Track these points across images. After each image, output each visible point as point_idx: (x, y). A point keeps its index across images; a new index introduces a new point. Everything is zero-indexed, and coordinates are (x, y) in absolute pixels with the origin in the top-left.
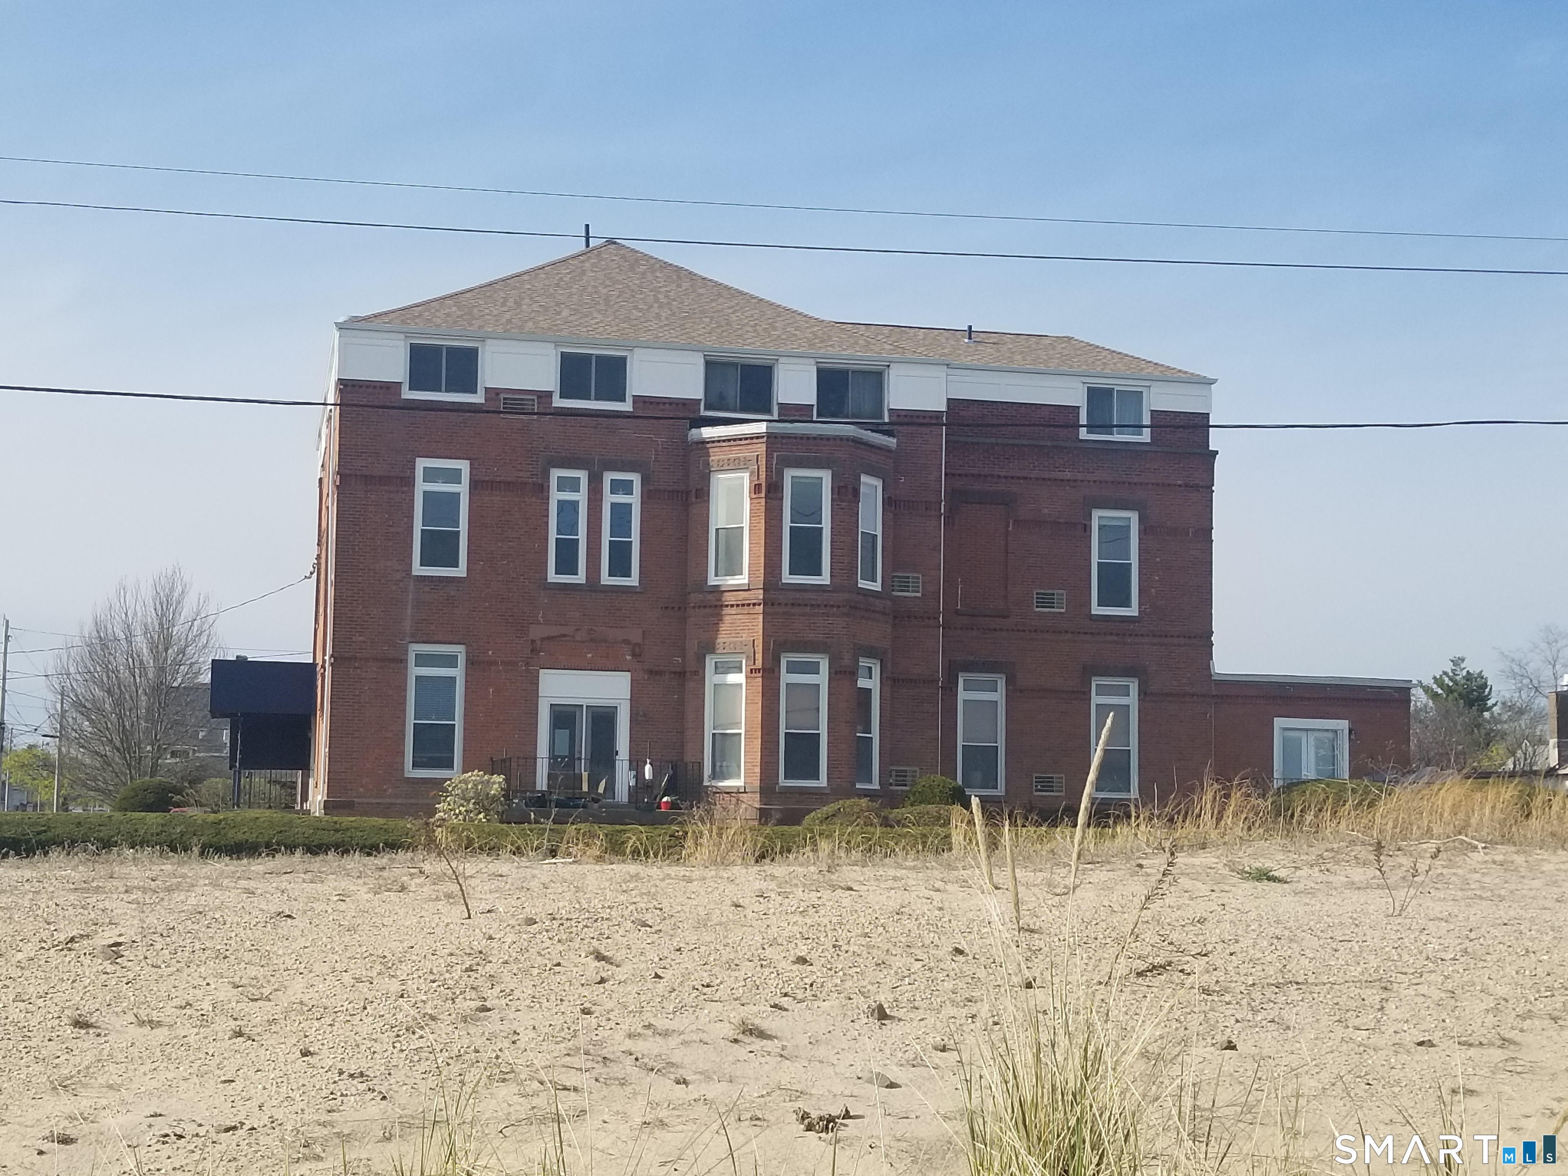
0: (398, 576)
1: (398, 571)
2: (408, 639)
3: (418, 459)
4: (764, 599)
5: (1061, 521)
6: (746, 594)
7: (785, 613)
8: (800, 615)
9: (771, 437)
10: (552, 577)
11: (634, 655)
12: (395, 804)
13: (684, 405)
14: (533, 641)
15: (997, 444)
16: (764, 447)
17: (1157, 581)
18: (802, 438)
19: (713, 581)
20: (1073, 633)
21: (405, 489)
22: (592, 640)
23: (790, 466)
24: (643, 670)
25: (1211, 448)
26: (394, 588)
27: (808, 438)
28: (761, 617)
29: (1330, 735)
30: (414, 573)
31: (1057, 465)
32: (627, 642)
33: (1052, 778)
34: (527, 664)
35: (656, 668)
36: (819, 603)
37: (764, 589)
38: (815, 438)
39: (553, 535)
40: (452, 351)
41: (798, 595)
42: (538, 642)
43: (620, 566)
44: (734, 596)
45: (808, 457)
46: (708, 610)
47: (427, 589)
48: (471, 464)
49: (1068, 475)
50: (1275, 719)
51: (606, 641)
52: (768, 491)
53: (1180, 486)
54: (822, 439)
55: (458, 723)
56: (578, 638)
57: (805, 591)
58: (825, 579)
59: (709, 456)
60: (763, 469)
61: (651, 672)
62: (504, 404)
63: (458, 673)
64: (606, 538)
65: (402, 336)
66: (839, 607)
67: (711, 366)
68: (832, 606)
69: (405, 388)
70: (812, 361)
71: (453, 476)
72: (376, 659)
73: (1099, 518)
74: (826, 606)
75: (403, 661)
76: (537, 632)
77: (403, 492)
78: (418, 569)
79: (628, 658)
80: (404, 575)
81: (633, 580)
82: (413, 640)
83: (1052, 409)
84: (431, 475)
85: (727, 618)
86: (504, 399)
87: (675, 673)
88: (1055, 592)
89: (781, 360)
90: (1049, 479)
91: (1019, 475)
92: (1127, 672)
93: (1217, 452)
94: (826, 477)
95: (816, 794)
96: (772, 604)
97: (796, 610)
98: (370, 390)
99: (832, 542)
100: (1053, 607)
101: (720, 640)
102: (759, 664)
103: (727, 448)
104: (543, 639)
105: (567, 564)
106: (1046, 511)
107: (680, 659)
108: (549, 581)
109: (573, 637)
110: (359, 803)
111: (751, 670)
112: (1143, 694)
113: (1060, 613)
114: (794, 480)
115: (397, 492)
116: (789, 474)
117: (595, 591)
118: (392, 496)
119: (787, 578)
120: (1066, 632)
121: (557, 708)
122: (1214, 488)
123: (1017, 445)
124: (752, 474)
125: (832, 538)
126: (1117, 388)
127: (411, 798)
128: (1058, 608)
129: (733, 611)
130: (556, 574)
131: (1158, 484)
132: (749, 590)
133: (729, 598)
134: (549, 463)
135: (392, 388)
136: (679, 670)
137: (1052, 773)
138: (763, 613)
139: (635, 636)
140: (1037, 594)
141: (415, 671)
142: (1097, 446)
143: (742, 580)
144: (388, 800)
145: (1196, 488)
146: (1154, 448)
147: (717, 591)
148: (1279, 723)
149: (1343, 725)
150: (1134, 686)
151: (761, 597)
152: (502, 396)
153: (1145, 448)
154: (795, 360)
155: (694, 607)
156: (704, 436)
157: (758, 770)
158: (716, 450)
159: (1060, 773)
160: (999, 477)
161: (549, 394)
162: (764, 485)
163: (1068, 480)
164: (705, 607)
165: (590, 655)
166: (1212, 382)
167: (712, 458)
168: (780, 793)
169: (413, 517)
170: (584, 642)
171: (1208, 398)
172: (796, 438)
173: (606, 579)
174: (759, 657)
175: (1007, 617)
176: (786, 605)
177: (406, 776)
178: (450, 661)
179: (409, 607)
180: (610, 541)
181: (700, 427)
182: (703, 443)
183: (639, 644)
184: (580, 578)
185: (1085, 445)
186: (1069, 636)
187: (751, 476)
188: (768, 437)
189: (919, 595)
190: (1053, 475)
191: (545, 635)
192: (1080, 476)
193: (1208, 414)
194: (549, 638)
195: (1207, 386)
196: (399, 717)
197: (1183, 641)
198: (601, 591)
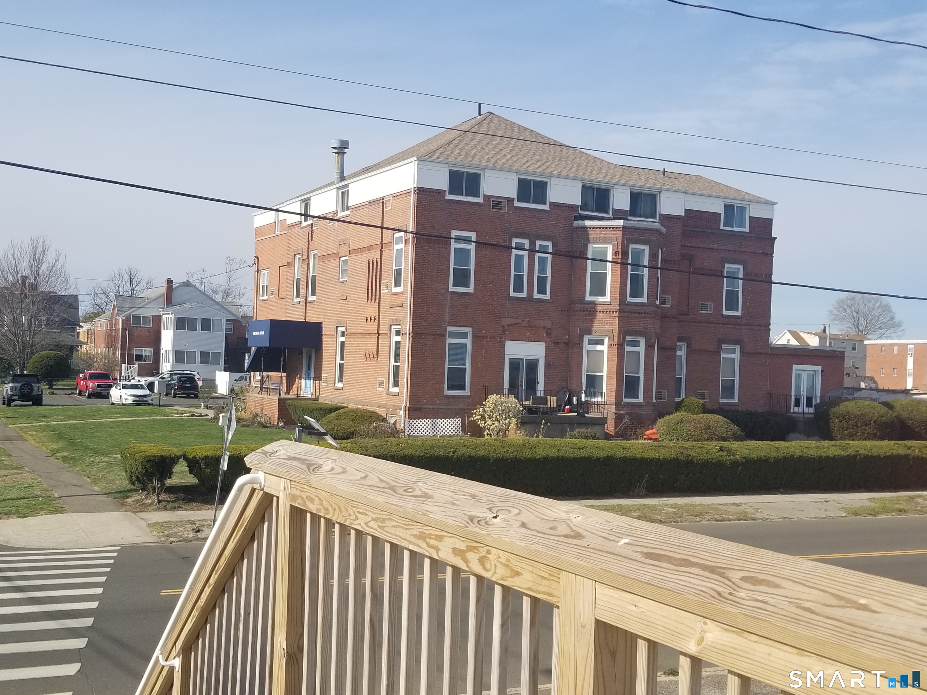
0: (443, 292)
1: (443, 289)
2: (447, 324)
3: (452, 231)
4: (619, 310)
5: (712, 269)
6: (609, 306)
7: (628, 317)
8: (634, 318)
9: (624, 227)
10: (512, 294)
11: (547, 334)
12: (441, 408)
13: (572, 207)
14: (503, 326)
15: (688, 230)
16: (621, 233)
17: (750, 299)
18: (637, 229)
19: (588, 298)
20: (715, 323)
21: (446, 246)
22: (530, 326)
23: (632, 243)
24: (551, 341)
25: (773, 236)
26: (441, 297)
27: (640, 229)
28: (617, 318)
29: (812, 373)
30: (450, 290)
31: (712, 242)
32: (545, 327)
33: (704, 393)
34: (500, 338)
35: (557, 341)
36: (642, 312)
37: (619, 304)
38: (642, 229)
39: (513, 273)
40: (468, 174)
41: (633, 307)
42: (506, 327)
43: (542, 290)
44: (602, 307)
45: (640, 239)
46: (585, 313)
47: (456, 299)
48: (476, 235)
49: (715, 246)
50: (794, 365)
51: (535, 327)
52: (622, 255)
53: (760, 253)
54: (645, 230)
55: (468, 367)
56: (523, 325)
57: (637, 305)
58: (644, 300)
59: (589, 235)
60: (620, 243)
61: (554, 343)
62: (493, 204)
63: (468, 342)
64: (536, 275)
65: (447, 166)
66: (650, 314)
67: (585, 188)
68: (647, 313)
69: (447, 193)
70: (628, 188)
71: (467, 240)
72: (432, 335)
73: (727, 268)
74: (645, 313)
75: (444, 336)
76: (505, 322)
77: (446, 248)
78: (452, 289)
79: (545, 335)
80: (445, 291)
81: (547, 296)
82: (449, 325)
83: (710, 214)
84: (458, 239)
85: (598, 317)
86: (493, 201)
87: (565, 343)
88: (709, 303)
89: (616, 187)
90: (708, 248)
91: (696, 246)
92: (736, 342)
93: (776, 238)
94: (646, 248)
95: (638, 406)
96: (622, 312)
97: (633, 315)
98: (431, 194)
99: (648, 281)
100: (707, 311)
101: (594, 329)
102: (616, 341)
103: (599, 232)
104: (507, 325)
105: (518, 288)
106: (706, 264)
107: (567, 336)
108: (511, 295)
109: (521, 324)
110: (424, 408)
111: (611, 344)
112: (742, 353)
113: (710, 314)
114: (633, 250)
115: (443, 248)
116: (632, 246)
117: (531, 301)
118: (441, 249)
119: (629, 299)
120: (712, 323)
121: (513, 360)
122: (773, 255)
123: (695, 231)
124: (613, 246)
125: (648, 280)
126: (736, 205)
127: (447, 405)
128: (709, 311)
129: (601, 313)
130: (514, 292)
131: (751, 252)
132: (611, 304)
133: (599, 308)
134: (512, 235)
135: (441, 192)
136: (567, 341)
137: (704, 390)
138: (619, 317)
139: (548, 324)
140: (701, 304)
141: (449, 340)
142: (729, 233)
143: (607, 298)
144: (437, 407)
145: (767, 254)
146: (751, 235)
147: (593, 304)
148: (795, 367)
149: (819, 368)
150: (738, 349)
151: (618, 308)
152: (492, 199)
153: (747, 235)
154: (621, 187)
155: (577, 311)
156: (586, 225)
157: (614, 394)
158: (592, 232)
159: (707, 390)
160: (687, 246)
161: (513, 199)
162: (620, 252)
163: (716, 249)
164: (584, 311)
165: (528, 334)
166: (773, 204)
167: (590, 236)
168: (624, 405)
169: (450, 261)
170: (525, 327)
171: (773, 211)
172: (634, 229)
173: (536, 296)
174: (616, 338)
175: (689, 315)
176: (628, 312)
177: (445, 394)
178: (464, 335)
179: (448, 308)
180: (538, 276)
181: (583, 220)
182: (585, 228)
183: (550, 329)
184: (524, 295)
185: (724, 232)
186: (713, 325)
187: (613, 247)
188: (623, 228)
189: (669, 306)
190: (711, 246)
191: (508, 324)
192: (721, 247)
193: (772, 219)
194: (511, 325)
195: (773, 206)
196: (442, 364)
197: (759, 328)
198: (534, 302)
